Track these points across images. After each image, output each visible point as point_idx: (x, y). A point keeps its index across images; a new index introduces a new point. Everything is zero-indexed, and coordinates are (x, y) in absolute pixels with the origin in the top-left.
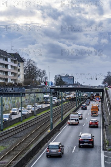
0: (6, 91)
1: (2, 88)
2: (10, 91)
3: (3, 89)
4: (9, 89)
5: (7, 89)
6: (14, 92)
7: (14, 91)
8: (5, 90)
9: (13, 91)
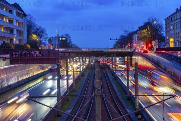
0: (31, 55)
1: (24, 52)
2: (37, 56)
3: (27, 52)
4: (35, 53)
5: (33, 53)
6: (43, 58)
7: (43, 56)
8: (29, 54)
9: (40, 55)
